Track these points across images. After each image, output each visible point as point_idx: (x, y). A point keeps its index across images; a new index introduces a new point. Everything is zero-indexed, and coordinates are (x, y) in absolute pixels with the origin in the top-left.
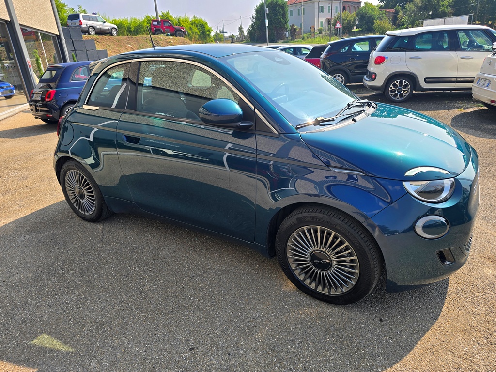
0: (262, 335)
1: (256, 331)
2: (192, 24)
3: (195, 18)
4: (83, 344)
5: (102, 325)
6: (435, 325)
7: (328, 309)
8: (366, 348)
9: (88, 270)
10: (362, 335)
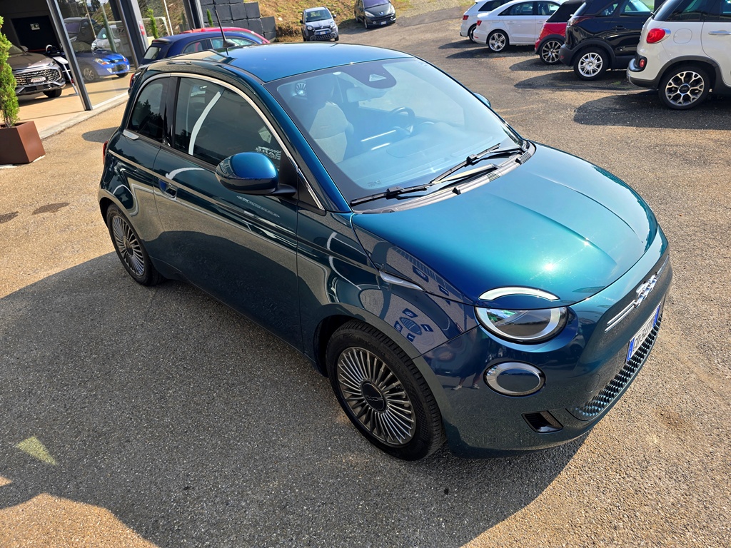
0: (279, 485)
1: (274, 478)
4: (69, 459)
10: (408, 509)
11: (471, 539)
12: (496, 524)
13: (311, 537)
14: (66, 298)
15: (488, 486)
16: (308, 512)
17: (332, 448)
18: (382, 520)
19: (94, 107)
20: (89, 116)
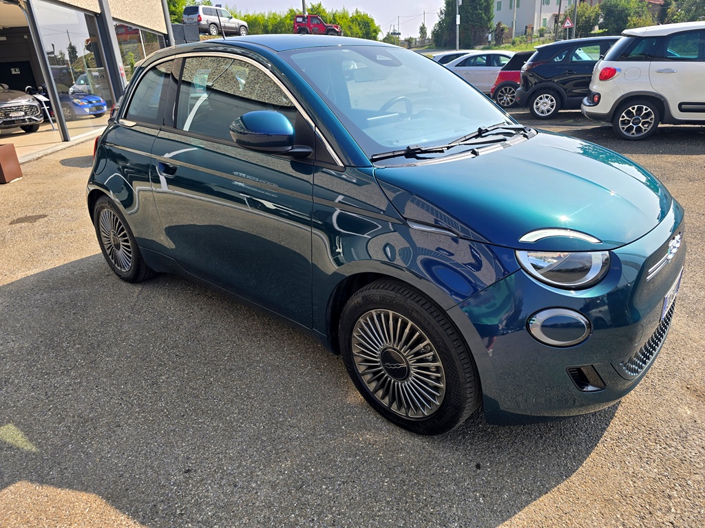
0: (292, 465)
1: (285, 458)
2: (352, 21)
3: (357, 12)
4: (51, 445)
5: (86, 422)
6: (562, 486)
7: (404, 439)
8: (439, 505)
9: (99, 345)
10: (439, 485)
11: (515, 513)
12: (539, 497)
13: (335, 517)
14: (45, 295)
15: (522, 459)
16: (327, 491)
17: (345, 427)
18: (413, 497)
19: (72, 139)
20: (67, 146)
